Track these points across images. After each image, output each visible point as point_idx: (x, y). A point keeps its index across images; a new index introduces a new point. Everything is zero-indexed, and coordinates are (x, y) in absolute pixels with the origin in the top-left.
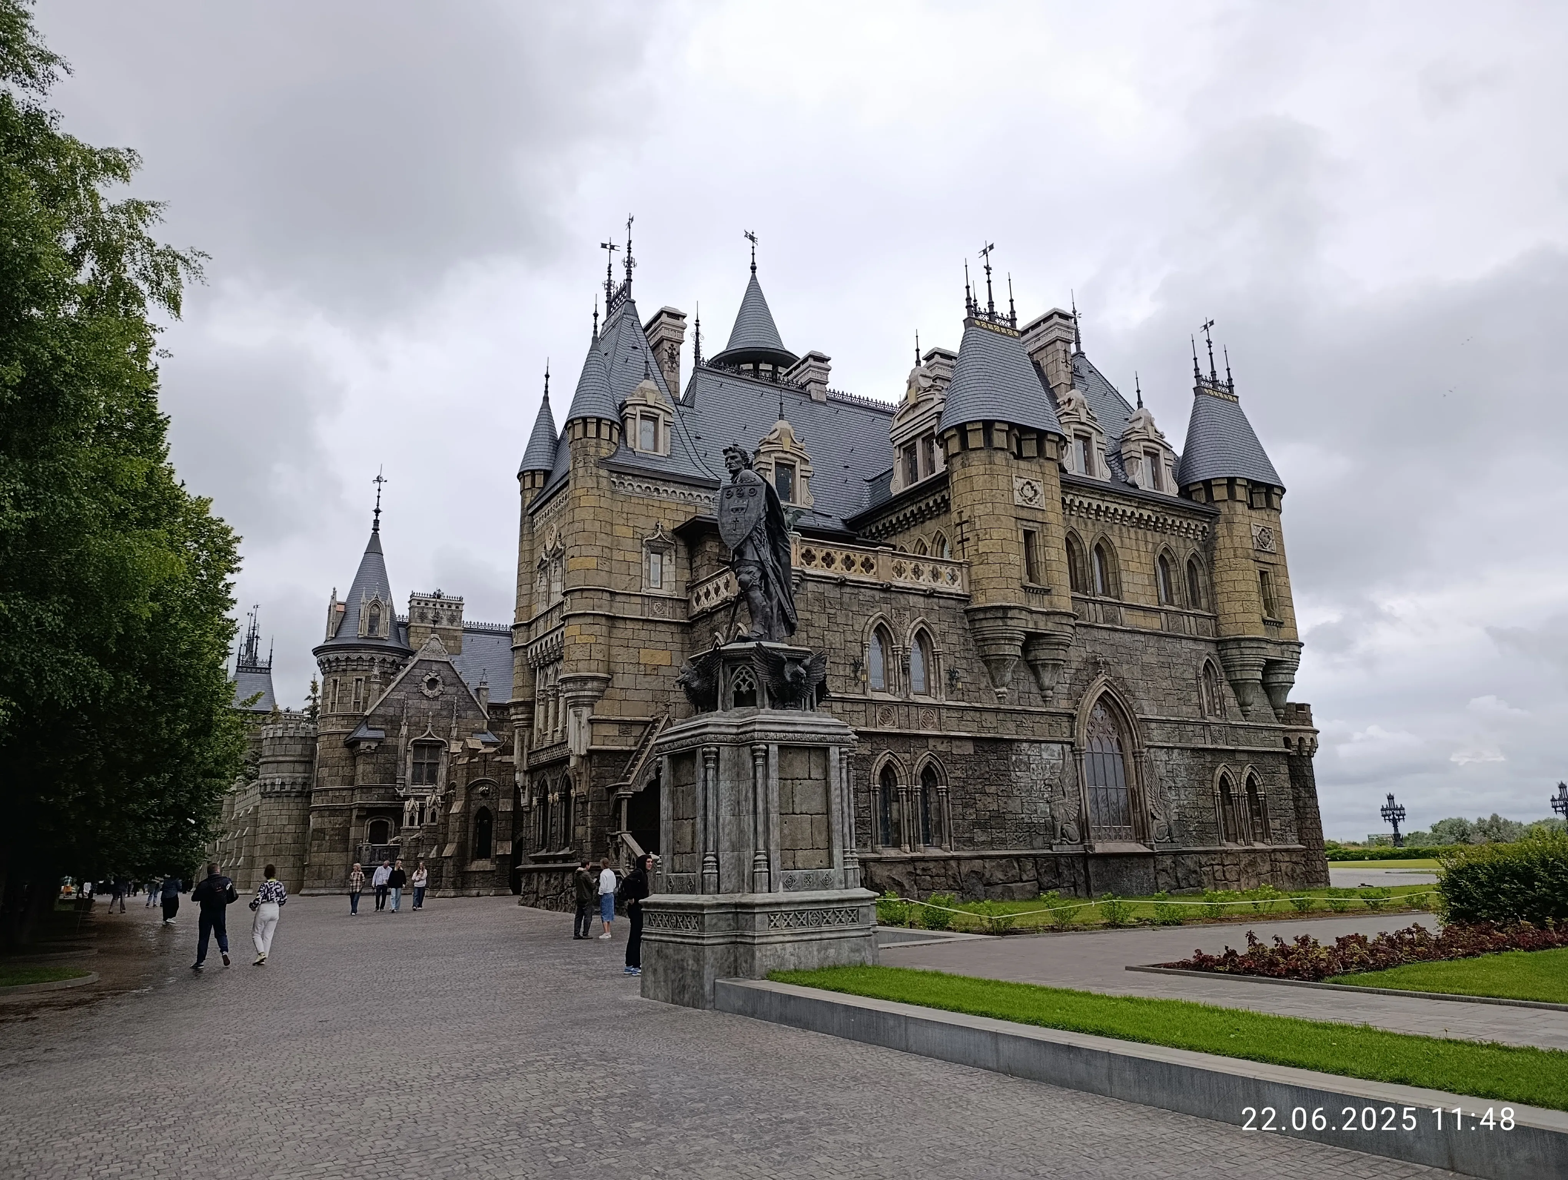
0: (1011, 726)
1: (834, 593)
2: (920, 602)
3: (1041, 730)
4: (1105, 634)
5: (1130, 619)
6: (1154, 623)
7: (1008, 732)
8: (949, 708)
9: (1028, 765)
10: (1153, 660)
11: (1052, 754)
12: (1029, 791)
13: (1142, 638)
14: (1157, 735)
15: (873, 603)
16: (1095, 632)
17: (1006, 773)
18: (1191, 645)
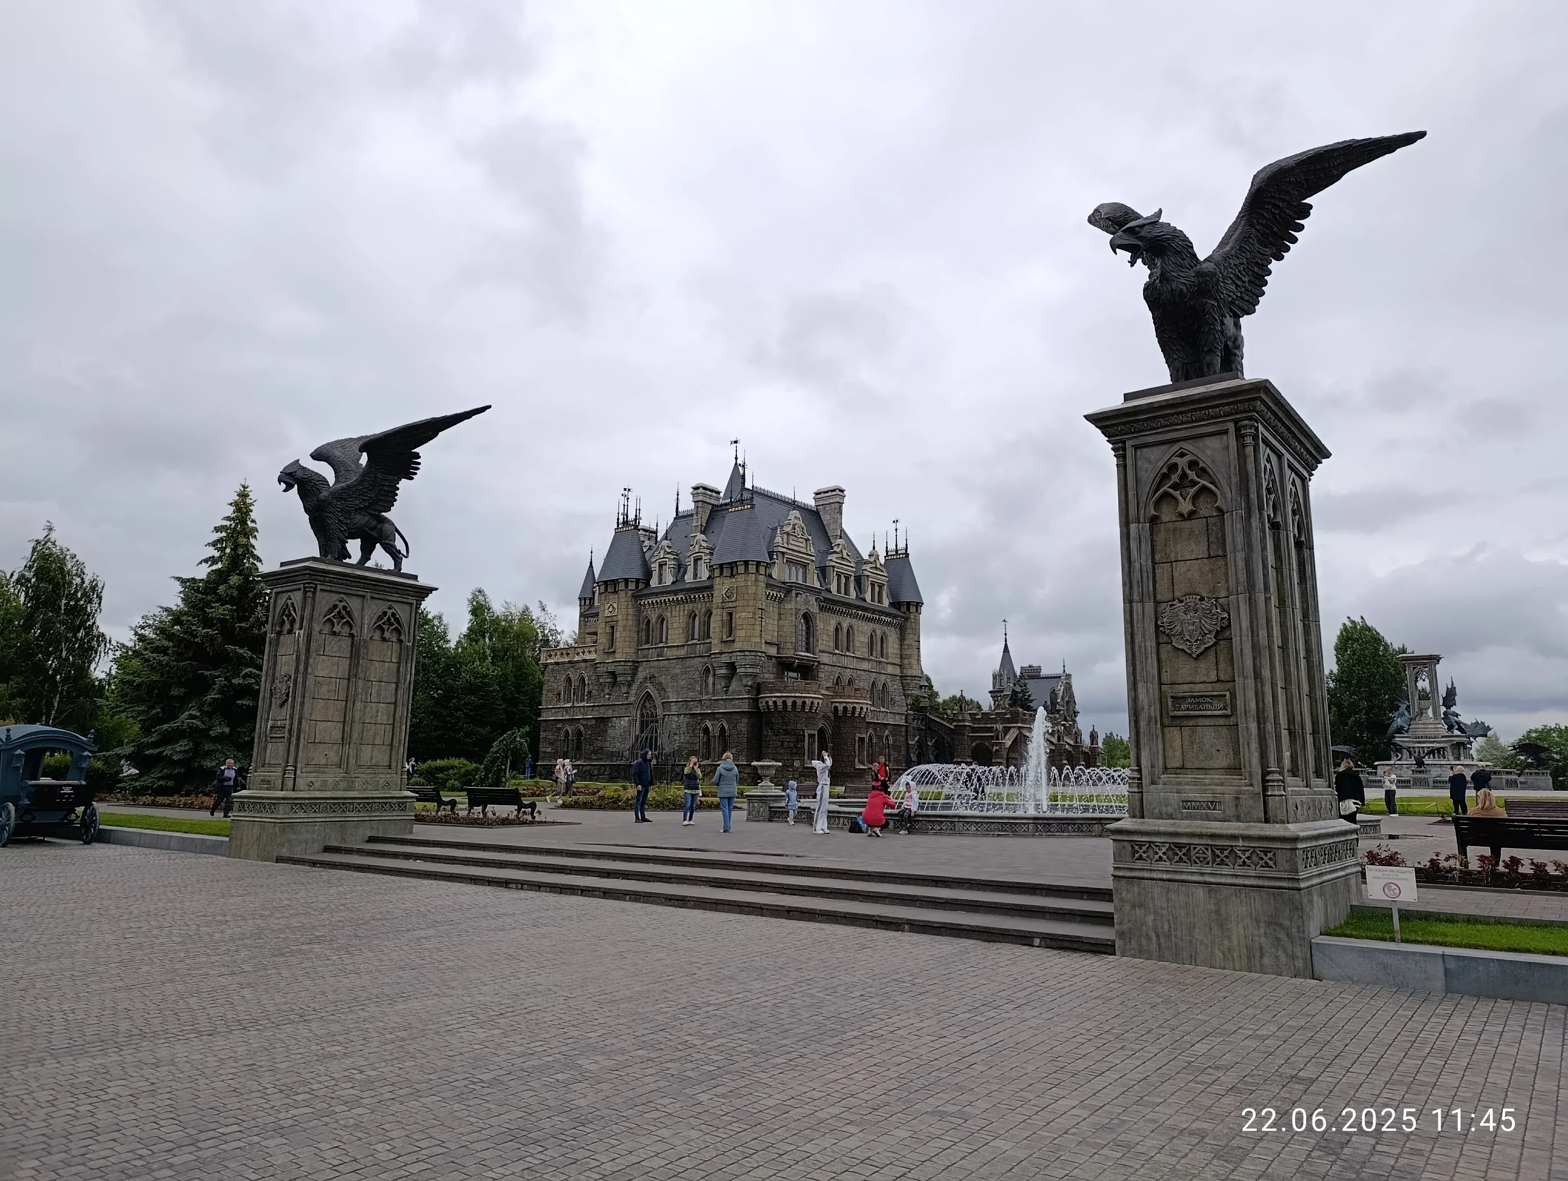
0: (610, 711)
1: (556, 668)
2: (583, 665)
3: (621, 711)
4: (656, 663)
5: (668, 653)
6: (682, 652)
7: (609, 714)
8: (588, 707)
9: (615, 727)
10: (678, 671)
11: (624, 722)
12: (614, 738)
13: (675, 661)
14: (674, 709)
15: (568, 669)
16: (651, 663)
17: (606, 731)
18: (700, 659)
